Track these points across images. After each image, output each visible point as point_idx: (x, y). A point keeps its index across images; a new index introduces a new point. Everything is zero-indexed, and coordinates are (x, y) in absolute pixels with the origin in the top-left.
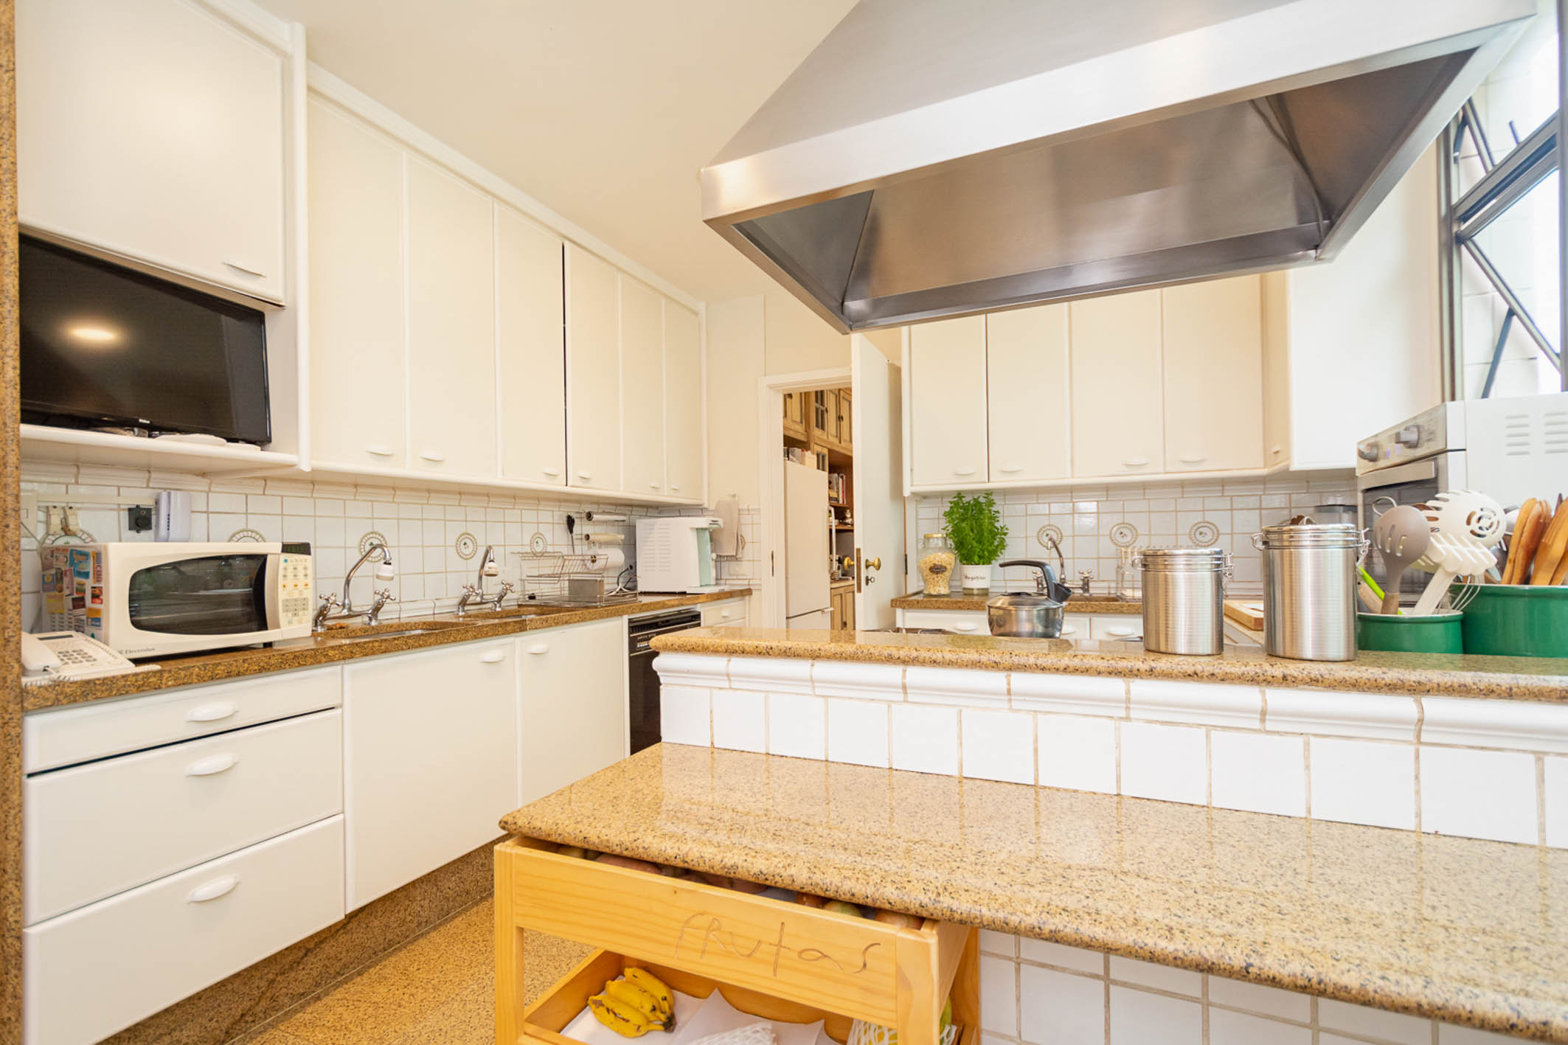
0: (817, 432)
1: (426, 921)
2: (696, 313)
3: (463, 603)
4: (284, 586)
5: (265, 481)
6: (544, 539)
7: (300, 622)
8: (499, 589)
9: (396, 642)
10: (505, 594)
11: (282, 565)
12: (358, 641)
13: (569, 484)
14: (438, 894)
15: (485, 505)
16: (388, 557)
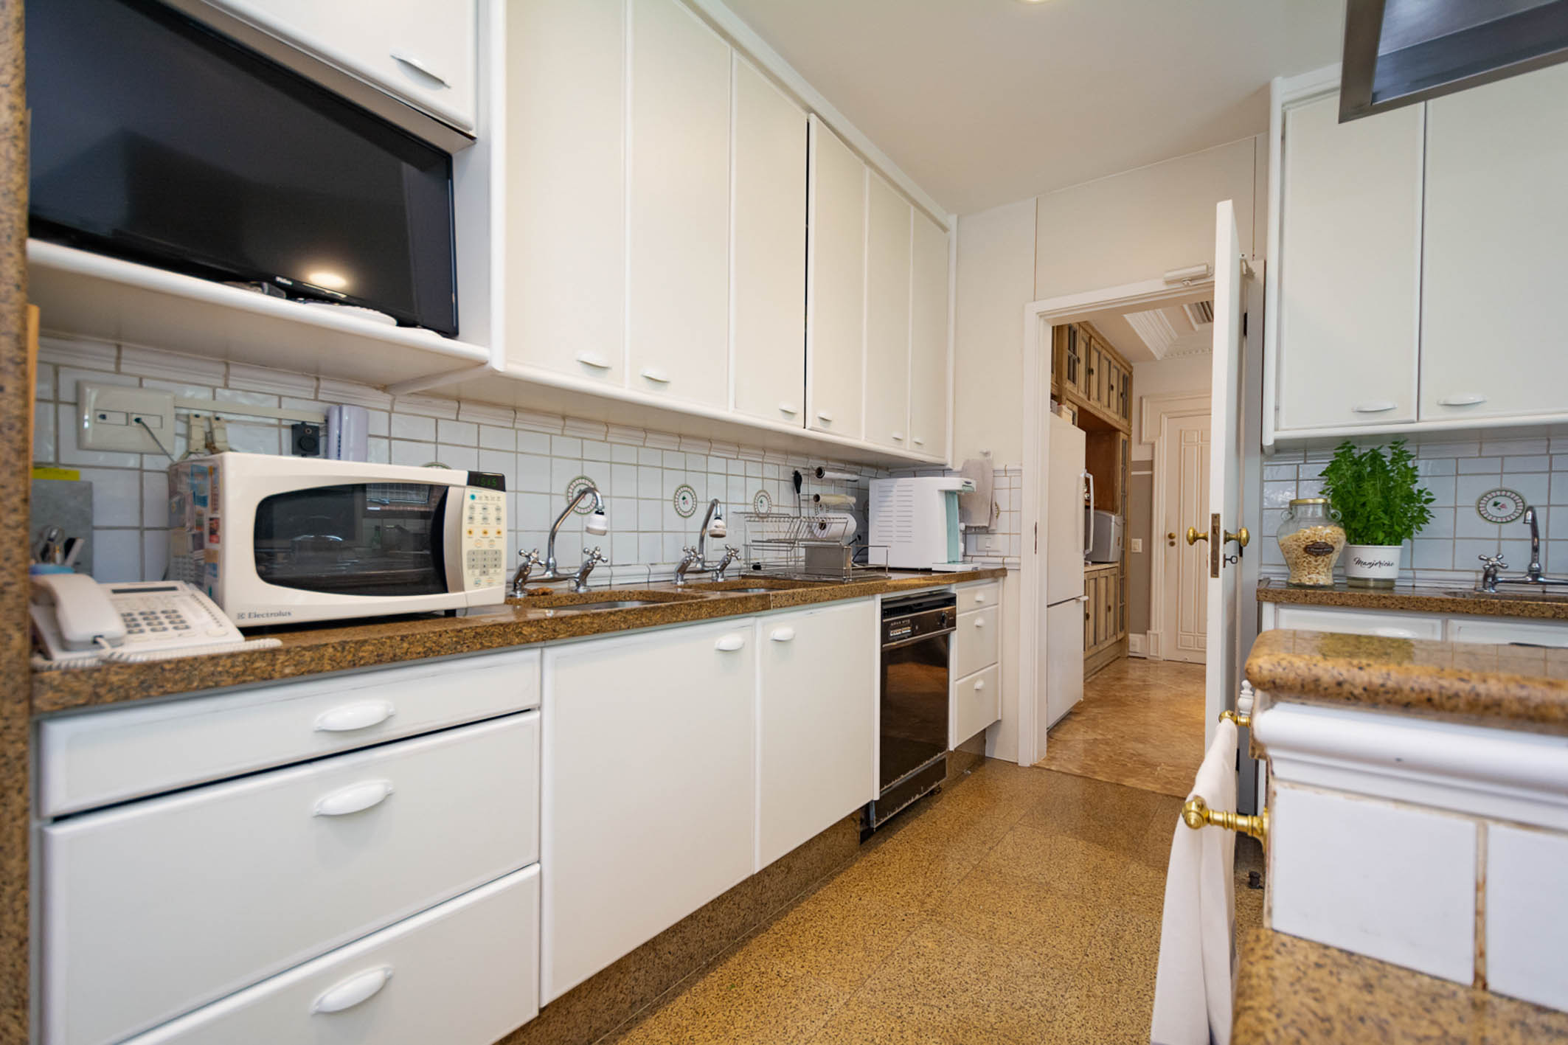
0: (1068, 385)
1: (641, 1000)
2: (944, 229)
3: (683, 569)
4: (470, 532)
5: (459, 402)
6: (768, 498)
7: (490, 584)
8: (721, 555)
9: (612, 617)
10: (729, 562)
11: (468, 501)
12: (563, 613)
13: (808, 426)
14: (657, 961)
15: (707, 453)
16: (600, 505)
